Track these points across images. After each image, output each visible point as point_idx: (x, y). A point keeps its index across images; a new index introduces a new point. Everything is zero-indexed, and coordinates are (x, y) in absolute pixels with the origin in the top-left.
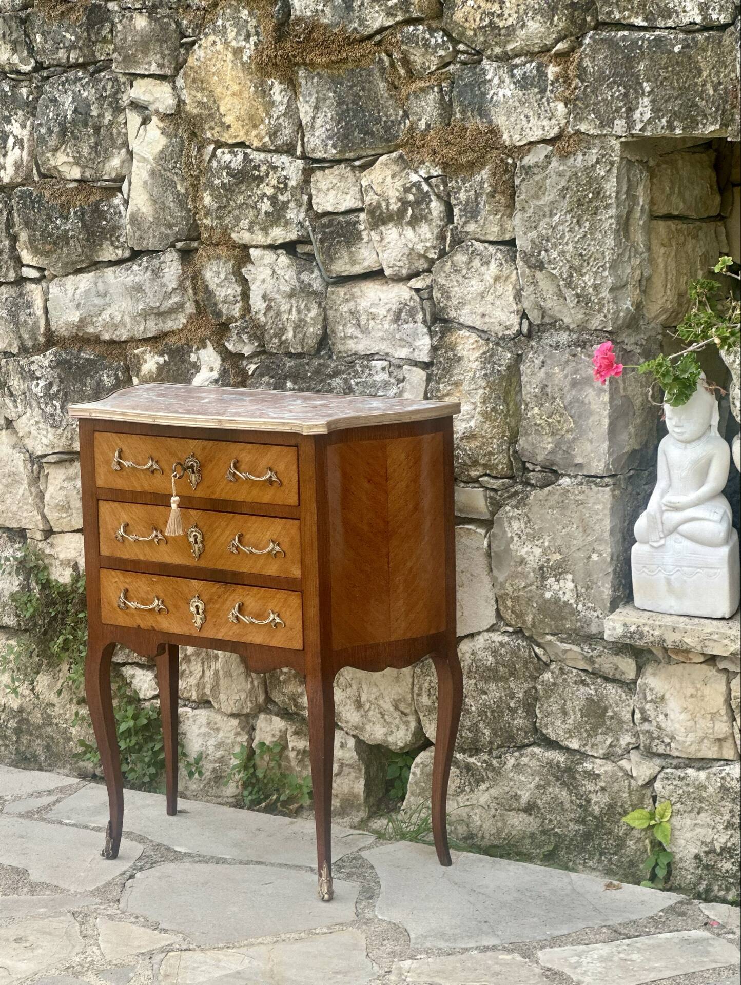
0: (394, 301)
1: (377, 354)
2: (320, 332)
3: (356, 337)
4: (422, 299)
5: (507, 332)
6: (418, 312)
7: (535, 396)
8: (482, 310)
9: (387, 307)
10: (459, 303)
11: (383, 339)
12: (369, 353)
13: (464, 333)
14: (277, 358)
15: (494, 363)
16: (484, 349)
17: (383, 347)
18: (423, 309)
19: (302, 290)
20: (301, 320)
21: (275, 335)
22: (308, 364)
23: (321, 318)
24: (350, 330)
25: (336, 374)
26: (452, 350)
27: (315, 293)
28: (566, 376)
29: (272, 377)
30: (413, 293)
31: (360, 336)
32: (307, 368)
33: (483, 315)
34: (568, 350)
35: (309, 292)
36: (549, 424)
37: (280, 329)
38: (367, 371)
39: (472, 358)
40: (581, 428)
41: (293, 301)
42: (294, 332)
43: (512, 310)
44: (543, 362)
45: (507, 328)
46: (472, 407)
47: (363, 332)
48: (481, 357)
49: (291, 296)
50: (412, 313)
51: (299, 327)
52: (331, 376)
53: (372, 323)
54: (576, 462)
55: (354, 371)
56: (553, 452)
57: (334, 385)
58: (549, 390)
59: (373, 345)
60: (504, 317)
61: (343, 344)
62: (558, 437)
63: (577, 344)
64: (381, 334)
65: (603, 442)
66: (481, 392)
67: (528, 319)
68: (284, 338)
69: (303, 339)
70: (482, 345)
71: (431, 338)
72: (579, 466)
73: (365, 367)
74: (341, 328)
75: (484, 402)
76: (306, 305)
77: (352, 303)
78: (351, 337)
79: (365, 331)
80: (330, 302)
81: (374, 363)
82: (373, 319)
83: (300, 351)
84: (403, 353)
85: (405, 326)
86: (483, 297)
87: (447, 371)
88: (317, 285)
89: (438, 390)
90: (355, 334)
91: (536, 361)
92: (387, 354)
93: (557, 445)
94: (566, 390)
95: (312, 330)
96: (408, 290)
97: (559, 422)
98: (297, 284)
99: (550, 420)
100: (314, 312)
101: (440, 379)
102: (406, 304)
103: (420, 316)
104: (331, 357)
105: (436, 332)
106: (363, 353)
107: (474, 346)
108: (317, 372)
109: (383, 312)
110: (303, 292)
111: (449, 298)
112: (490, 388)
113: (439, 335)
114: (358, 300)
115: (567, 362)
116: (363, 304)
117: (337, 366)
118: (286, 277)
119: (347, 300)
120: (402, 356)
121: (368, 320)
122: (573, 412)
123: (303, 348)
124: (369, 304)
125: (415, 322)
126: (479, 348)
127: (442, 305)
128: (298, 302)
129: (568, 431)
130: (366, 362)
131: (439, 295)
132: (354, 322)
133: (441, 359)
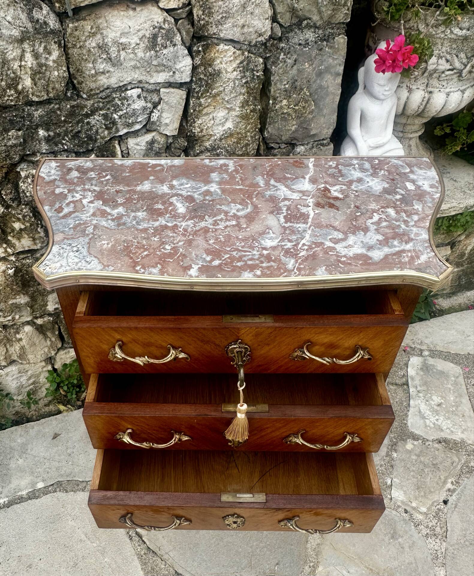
0: (147, 26)
1: (130, 83)
2: (66, 74)
3: (108, 72)
4: (176, 21)
5: (259, 39)
6: (175, 35)
7: (286, 91)
8: (241, 22)
9: (140, 34)
10: (222, 18)
11: (135, 67)
12: (121, 84)
13: (222, 47)
14: (16, 110)
15: (253, 70)
16: (242, 58)
17: (137, 75)
18: (179, 30)
19: (37, 31)
20: (40, 65)
21: (9, 87)
22: (59, 109)
23: (64, 58)
24: (102, 66)
25: (93, 112)
26: (210, 65)
27: (53, 32)
28: (314, 69)
29: (19, 130)
30: (166, 14)
31: (112, 69)
32: (59, 112)
33: (243, 26)
34: (316, 46)
35: (47, 33)
36: (296, 111)
37: (13, 79)
38: (125, 102)
39: (230, 69)
40: (319, 107)
41: (26, 45)
42: (33, 79)
43: (267, 16)
44: (295, 61)
45: (260, 35)
46: (227, 111)
47: (114, 65)
48: (238, 67)
49: (21, 41)
50: (169, 36)
51: (40, 73)
52: (87, 116)
53: (123, 53)
54: (312, 133)
55: (113, 106)
56: (296, 131)
57: (93, 122)
58: (298, 84)
59: (126, 76)
60: (260, 25)
61: (95, 81)
62: (301, 119)
63: (322, 40)
64: (133, 63)
65: (333, 114)
66: (242, 98)
67: (278, 23)
68: (20, 87)
69: (48, 86)
70: (239, 55)
71: (193, 58)
72: (314, 135)
73: (122, 99)
74: (91, 65)
75: (243, 107)
76: (45, 48)
77: (99, 36)
78: (103, 73)
79: (116, 63)
80: (71, 39)
81: (129, 93)
82: (123, 49)
83: (46, 97)
84: (161, 77)
85: (165, 51)
86: (244, 7)
87: (209, 86)
88: (53, 22)
89: (200, 105)
90: (107, 68)
91: (289, 61)
92: (140, 82)
93: (300, 125)
94: (312, 81)
95: (56, 73)
96: (159, 11)
97: (304, 107)
98: (29, 25)
99: (297, 108)
100: (55, 54)
101: (202, 94)
102: (161, 28)
103: (178, 38)
104: (79, 96)
105: (199, 51)
106: (116, 86)
107: (232, 58)
108: (72, 114)
109: (134, 40)
110: (39, 33)
111: (210, 14)
112: (248, 93)
113: (202, 53)
114: (105, 32)
115: (315, 58)
116: (111, 35)
117: (93, 104)
118: (9, 18)
119: (94, 34)
120: (159, 81)
121: (119, 51)
122: (316, 97)
123: (48, 95)
124: (118, 34)
125: (175, 45)
126: (235, 58)
127: (202, 22)
128: (34, 45)
129: (309, 113)
130: (123, 95)
131: (201, 13)
132: (105, 56)
133: (202, 76)
